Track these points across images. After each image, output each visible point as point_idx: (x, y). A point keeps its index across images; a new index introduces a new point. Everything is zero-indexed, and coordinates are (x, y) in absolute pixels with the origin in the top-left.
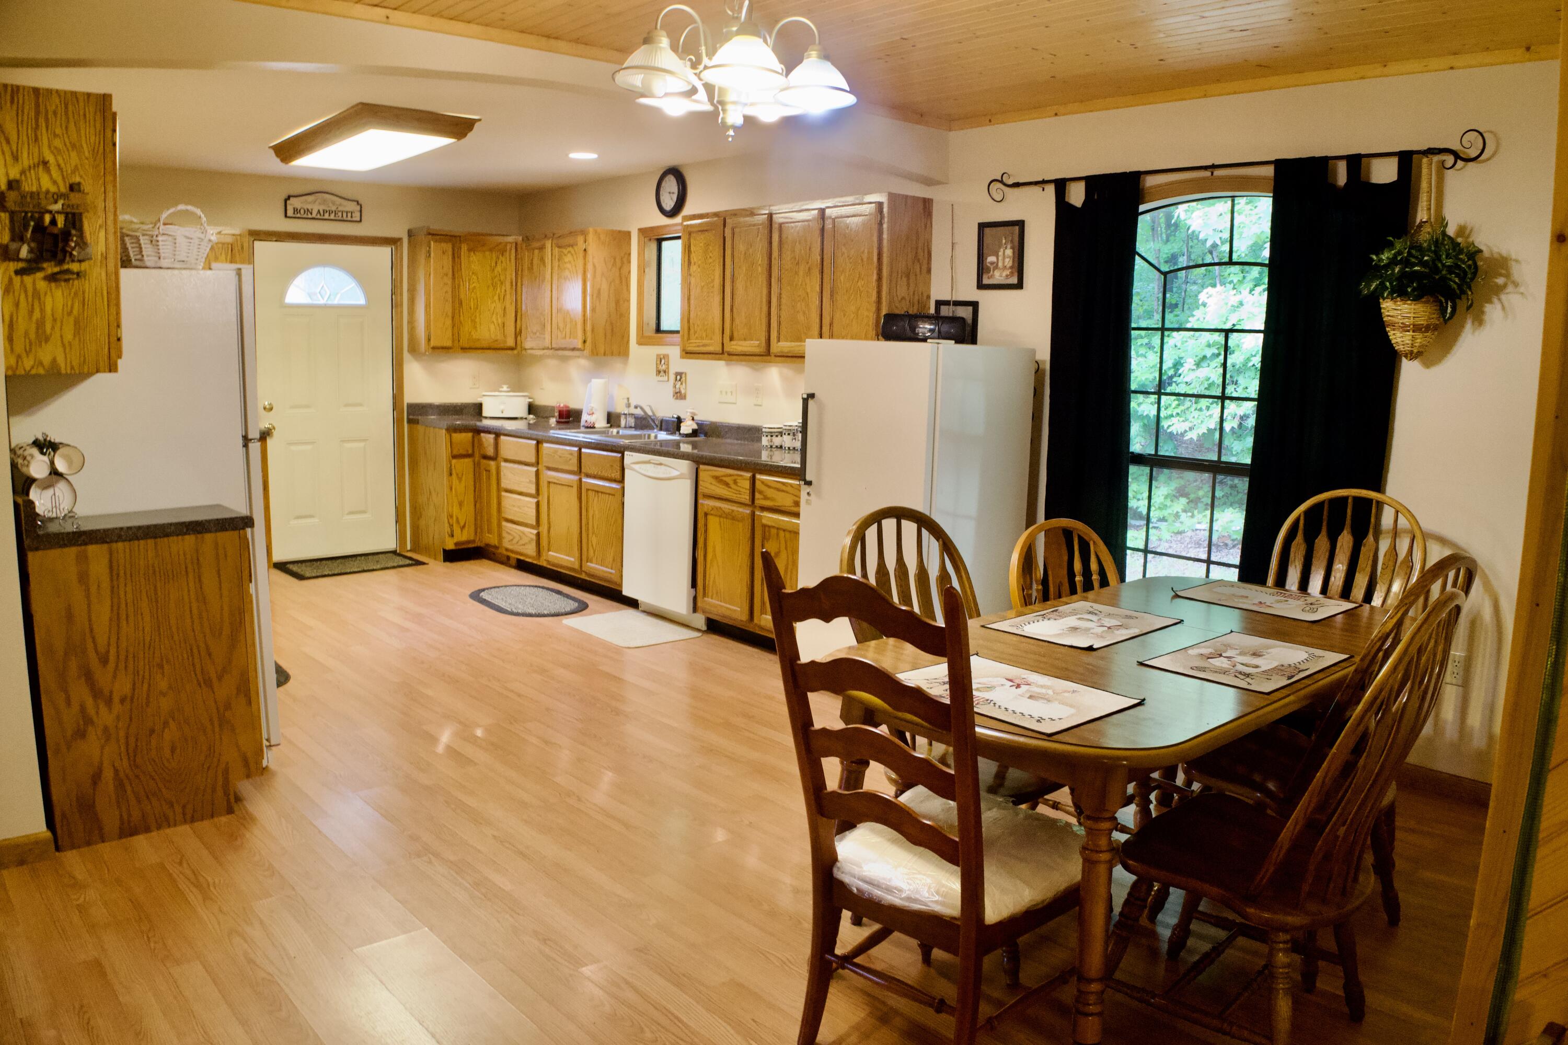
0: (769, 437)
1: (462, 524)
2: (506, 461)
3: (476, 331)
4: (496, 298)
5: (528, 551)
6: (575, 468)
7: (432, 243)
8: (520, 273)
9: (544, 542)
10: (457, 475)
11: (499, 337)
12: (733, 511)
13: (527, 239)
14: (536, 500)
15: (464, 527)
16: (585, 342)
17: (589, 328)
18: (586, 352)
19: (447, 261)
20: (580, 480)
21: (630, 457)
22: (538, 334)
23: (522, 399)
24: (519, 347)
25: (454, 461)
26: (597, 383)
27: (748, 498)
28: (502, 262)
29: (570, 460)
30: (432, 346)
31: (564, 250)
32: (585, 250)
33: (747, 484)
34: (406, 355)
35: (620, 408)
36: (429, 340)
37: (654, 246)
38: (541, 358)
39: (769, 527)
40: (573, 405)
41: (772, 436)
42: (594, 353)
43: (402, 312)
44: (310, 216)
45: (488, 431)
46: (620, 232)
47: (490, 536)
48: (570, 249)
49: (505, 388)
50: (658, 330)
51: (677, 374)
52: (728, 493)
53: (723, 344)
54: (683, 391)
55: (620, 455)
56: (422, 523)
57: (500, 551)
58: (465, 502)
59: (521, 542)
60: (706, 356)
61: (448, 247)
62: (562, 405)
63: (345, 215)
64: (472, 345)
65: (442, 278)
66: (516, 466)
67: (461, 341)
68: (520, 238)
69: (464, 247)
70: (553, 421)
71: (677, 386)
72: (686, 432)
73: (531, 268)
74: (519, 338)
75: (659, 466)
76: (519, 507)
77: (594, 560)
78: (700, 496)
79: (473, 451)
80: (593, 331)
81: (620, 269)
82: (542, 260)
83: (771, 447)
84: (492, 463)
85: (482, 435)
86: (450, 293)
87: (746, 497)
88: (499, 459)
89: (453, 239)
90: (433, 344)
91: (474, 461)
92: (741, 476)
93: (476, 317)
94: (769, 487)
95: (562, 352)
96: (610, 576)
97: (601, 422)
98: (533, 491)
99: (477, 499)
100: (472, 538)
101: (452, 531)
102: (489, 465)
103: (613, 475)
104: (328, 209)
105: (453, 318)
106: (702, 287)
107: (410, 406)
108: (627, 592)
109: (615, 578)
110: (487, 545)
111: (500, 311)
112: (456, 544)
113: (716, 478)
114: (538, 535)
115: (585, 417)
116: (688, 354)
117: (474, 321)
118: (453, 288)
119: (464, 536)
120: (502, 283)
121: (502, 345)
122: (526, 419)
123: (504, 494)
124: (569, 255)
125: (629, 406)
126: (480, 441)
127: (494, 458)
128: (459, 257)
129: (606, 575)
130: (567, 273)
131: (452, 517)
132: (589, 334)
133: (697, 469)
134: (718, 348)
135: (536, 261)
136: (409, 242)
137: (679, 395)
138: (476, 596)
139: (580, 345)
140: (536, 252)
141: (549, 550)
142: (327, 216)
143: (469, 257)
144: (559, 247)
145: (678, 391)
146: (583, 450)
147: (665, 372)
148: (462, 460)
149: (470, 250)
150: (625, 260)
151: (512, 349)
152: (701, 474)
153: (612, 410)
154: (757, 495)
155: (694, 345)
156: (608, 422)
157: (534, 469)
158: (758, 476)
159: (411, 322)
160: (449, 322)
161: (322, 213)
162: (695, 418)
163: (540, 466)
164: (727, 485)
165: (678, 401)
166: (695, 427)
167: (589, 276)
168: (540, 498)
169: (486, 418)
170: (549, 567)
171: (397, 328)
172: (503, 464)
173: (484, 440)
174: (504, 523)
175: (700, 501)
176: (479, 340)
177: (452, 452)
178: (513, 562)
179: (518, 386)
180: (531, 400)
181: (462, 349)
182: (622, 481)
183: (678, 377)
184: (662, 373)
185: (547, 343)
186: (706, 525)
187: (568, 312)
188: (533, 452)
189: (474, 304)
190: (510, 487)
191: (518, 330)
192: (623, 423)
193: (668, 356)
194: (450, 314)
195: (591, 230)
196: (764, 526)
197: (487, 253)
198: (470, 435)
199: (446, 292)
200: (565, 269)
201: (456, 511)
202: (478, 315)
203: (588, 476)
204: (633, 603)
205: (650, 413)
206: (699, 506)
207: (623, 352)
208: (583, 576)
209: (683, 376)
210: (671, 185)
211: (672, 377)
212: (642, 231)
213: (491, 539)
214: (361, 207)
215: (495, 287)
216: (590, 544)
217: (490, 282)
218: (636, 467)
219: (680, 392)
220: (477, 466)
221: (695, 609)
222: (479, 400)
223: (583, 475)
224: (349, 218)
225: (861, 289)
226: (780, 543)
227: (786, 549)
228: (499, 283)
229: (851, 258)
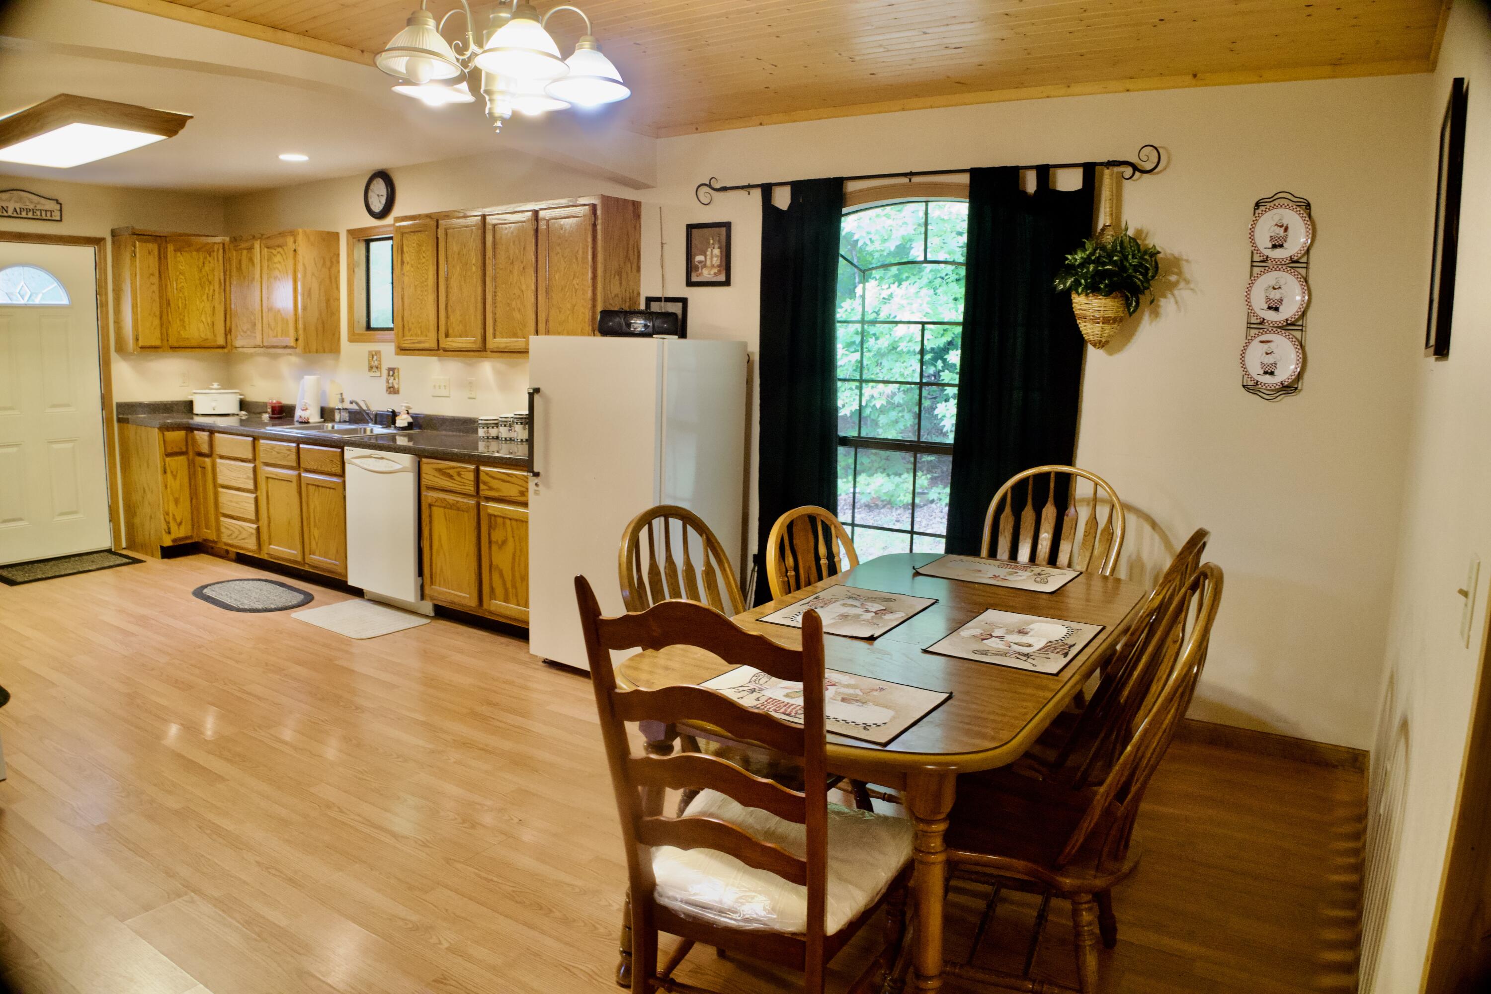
0: (486, 429)
1: (179, 520)
2: (221, 457)
3: (186, 330)
4: (205, 297)
5: (249, 546)
6: (294, 464)
7: (137, 243)
8: (228, 273)
9: (264, 536)
10: (172, 472)
11: (210, 336)
12: (458, 502)
13: (234, 240)
14: (254, 495)
15: (181, 523)
16: (297, 340)
17: (300, 326)
18: (298, 350)
19: (153, 262)
20: (299, 476)
21: (350, 453)
22: (249, 332)
23: (233, 395)
24: (229, 347)
25: (168, 459)
26: (310, 380)
27: (472, 489)
28: (209, 262)
29: (288, 455)
30: (140, 345)
31: (273, 251)
32: (295, 250)
33: (471, 476)
34: (114, 355)
35: (334, 403)
36: (137, 340)
37: (363, 246)
38: (252, 355)
39: (495, 516)
40: (286, 401)
41: (488, 428)
42: (307, 350)
43: (107, 312)
44: (5, 214)
45: (202, 429)
46: (328, 233)
47: (209, 531)
48: (279, 249)
49: (215, 385)
50: (368, 327)
51: (390, 369)
52: (453, 485)
53: (438, 341)
54: (396, 386)
55: (339, 450)
56: (137, 521)
57: (219, 545)
58: (181, 500)
59: (241, 537)
60: (421, 352)
61: (154, 247)
62: (274, 401)
63: (44, 214)
64: (182, 344)
65: (149, 278)
66: (232, 462)
67: (170, 340)
68: (227, 239)
69: (171, 248)
70: (266, 417)
71: (390, 381)
72: (401, 426)
73: (239, 269)
74: (229, 337)
75: (381, 461)
76: (237, 503)
77: (317, 552)
78: (423, 489)
79: (187, 448)
80: (305, 329)
81: (329, 269)
82: (251, 260)
83: (488, 438)
84: (207, 460)
85: (196, 432)
86: (157, 292)
87: (471, 489)
88: (214, 456)
89: (160, 239)
90: (141, 343)
91: (188, 460)
92: (465, 468)
93: (184, 316)
94: (493, 478)
95: (270, 349)
96: (334, 567)
97: (314, 417)
98: (251, 486)
99: (194, 494)
100: (190, 534)
101: (169, 528)
102: (204, 462)
103: (333, 470)
104: (24, 208)
105: (161, 318)
106: (416, 287)
107: (120, 406)
108: (352, 582)
109: (340, 570)
110: (206, 540)
111: (209, 310)
112: (174, 541)
113: (439, 470)
114: (258, 529)
115: (298, 413)
116: (402, 350)
117: (182, 321)
118: (160, 286)
119: (181, 532)
120: (210, 283)
121: (212, 344)
122: (237, 415)
123: (220, 490)
124: (279, 255)
125: (342, 401)
126: (194, 441)
127: (209, 455)
128: (166, 258)
129: (330, 566)
130: (277, 273)
131: (168, 514)
132: (301, 332)
133: (419, 462)
134: (434, 345)
135: (245, 262)
136: (113, 242)
137: (392, 390)
138: (199, 593)
139: (292, 343)
140: (245, 252)
141: (270, 544)
142: (24, 215)
143: (175, 257)
144: (268, 248)
145: (391, 385)
146: (301, 446)
147: (377, 368)
148: (176, 458)
149: (175, 251)
150: (334, 260)
151: (223, 347)
152: (425, 468)
153: (324, 405)
154: (482, 487)
155: (409, 342)
156: (322, 417)
157: (252, 465)
158: (482, 468)
159: (118, 322)
160: (157, 322)
161: (18, 212)
162: (410, 411)
163: (257, 462)
164: (451, 477)
165: (391, 395)
166: (411, 420)
167: (299, 275)
168: (259, 493)
169: (197, 415)
170: (270, 560)
171: (103, 327)
172: (219, 461)
173: (197, 437)
174: (222, 519)
175: (424, 493)
176: (188, 339)
177: (165, 449)
178: (233, 556)
179: (228, 383)
180: (242, 397)
181: (171, 348)
182: (342, 474)
183: (391, 373)
184: (374, 369)
185: (258, 341)
186: (430, 516)
187: (279, 311)
188: (250, 448)
189: (182, 303)
190: (226, 483)
191: (228, 329)
192: (337, 417)
193: (379, 352)
194: (158, 313)
195: (300, 230)
196: (490, 515)
197: (194, 253)
198: (183, 433)
199: (154, 292)
200: (275, 269)
201: (172, 507)
202: (186, 315)
203: (307, 471)
204: (358, 593)
205: (364, 408)
206: (423, 498)
207: (334, 348)
208: (307, 568)
209: (396, 371)
210: (379, 188)
211: (385, 373)
212: (351, 232)
213: (210, 534)
214: (61, 206)
215: (203, 287)
216: (312, 537)
217: (197, 282)
218: (357, 461)
219: (393, 387)
220: (191, 464)
221: (423, 597)
222: (189, 398)
223: (302, 470)
224: (49, 217)
225: (577, 287)
226: (506, 531)
227: (513, 537)
228: (207, 283)
229: (565, 258)
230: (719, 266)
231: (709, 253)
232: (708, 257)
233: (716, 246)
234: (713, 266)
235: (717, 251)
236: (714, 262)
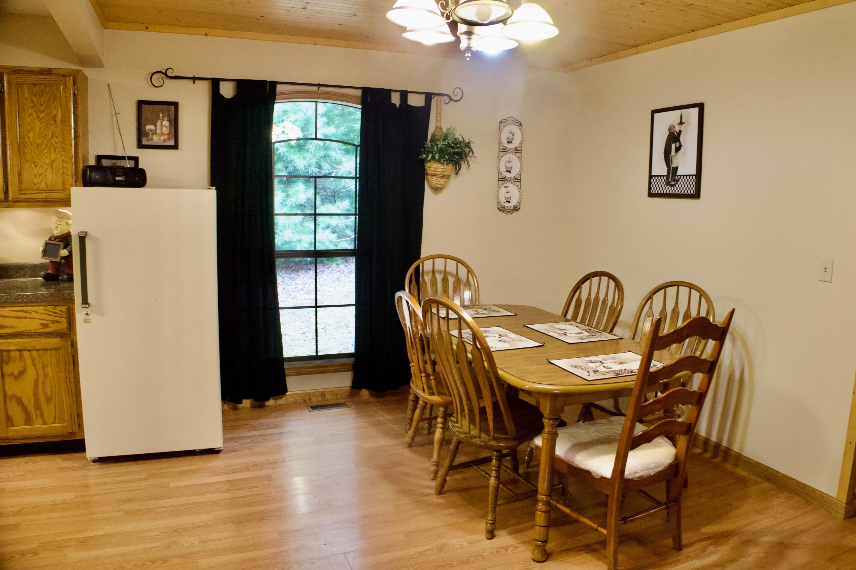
94: (5, 317)
196: (2, 351)
225: (56, 145)
226: (24, 362)
227: (34, 365)
229: (41, 119)
230: (168, 134)
231: (159, 123)
232: (158, 127)
233: (166, 119)
234: (162, 134)
235: (166, 123)
236: (163, 131)
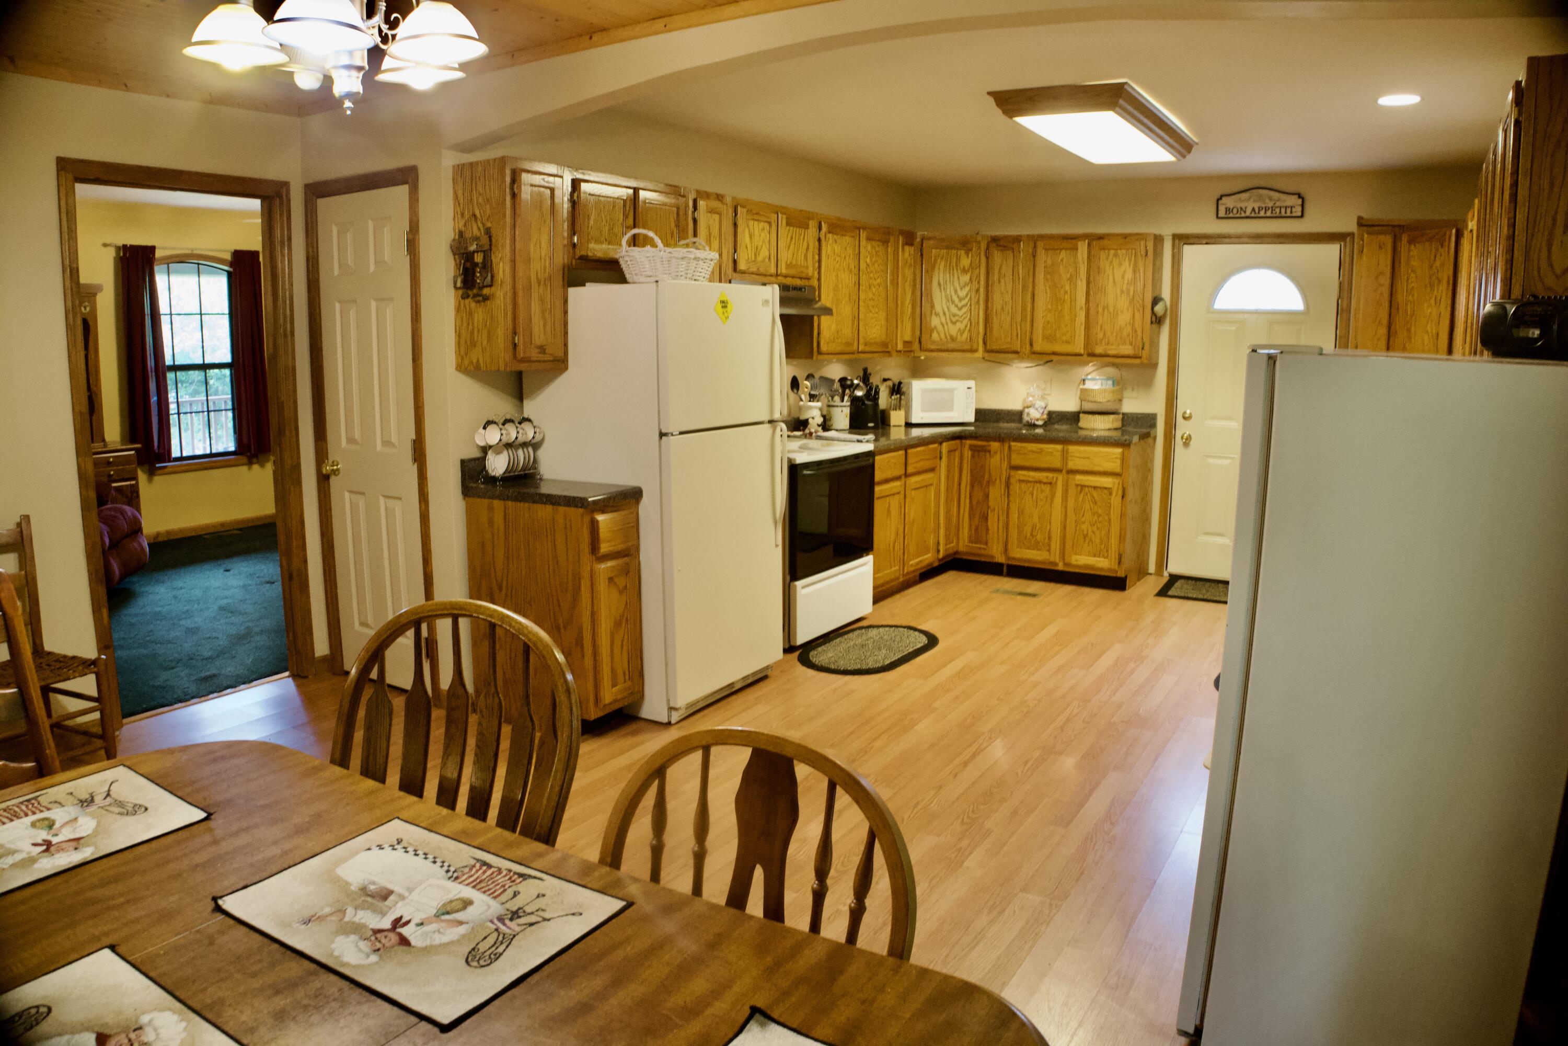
4: (1433, 301)
7: (1367, 236)
8: (1457, 269)
19: (1386, 257)
28: (1441, 255)
43: (1348, 319)
44: (1243, 215)
61: (1386, 240)
63: (1283, 211)
65: (1377, 278)
69: (1405, 238)
86: (1386, 295)
89: (1392, 230)
93: (1411, 325)
104: (1263, 206)
105: (1387, 326)
117: (1409, 330)
118: (1390, 289)
120: (1439, 282)
128: (1400, 252)
142: (1262, 214)
143: (1409, 251)
149: (1411, 243)
160: (1382, 331)
161: (1257, 210)
171: (1341, 337)
189: (1411, 309)
194: (1384, 321)
197: (1427, 244)
199: (1380, 294)
214: (1303, 202)
217: (1427, 281)
224: (1288, 214)
228: (1436, 282)
